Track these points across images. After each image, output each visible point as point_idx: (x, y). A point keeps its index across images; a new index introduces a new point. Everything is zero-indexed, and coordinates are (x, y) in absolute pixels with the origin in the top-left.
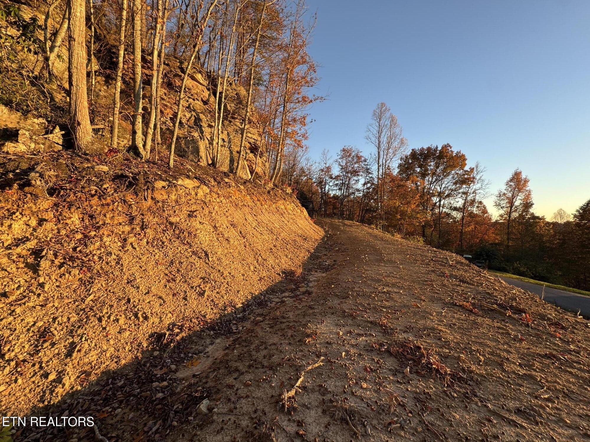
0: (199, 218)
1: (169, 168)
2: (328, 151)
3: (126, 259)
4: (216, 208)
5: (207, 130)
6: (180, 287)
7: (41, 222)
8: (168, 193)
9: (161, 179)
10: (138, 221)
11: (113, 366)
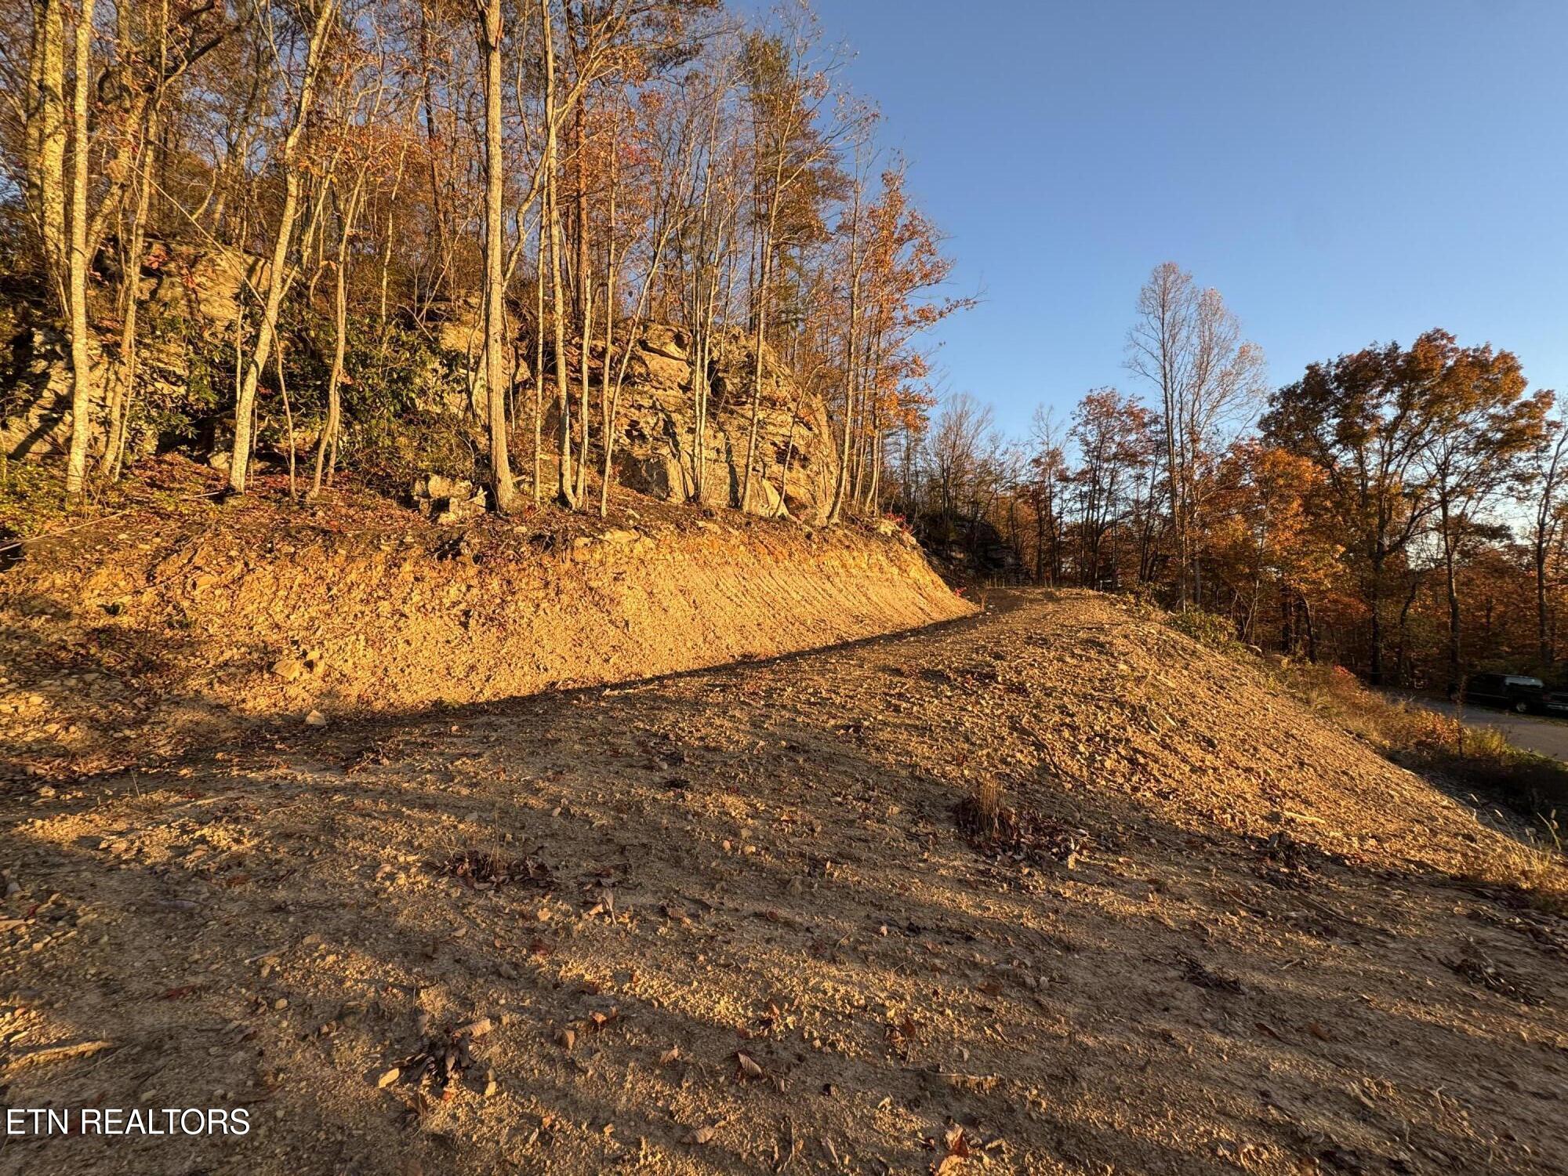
0: (628, 582)
1: (600, 519)
2: (1052, 408)
3: (536, 623)
4: (660, 568)
5: (684, 438)
6: (585, 651)
7: (469, 587)
8: (592, 552)
9: (584, 534)
10: (552, 586)
11: (515, 694)
